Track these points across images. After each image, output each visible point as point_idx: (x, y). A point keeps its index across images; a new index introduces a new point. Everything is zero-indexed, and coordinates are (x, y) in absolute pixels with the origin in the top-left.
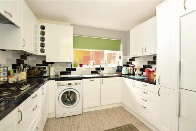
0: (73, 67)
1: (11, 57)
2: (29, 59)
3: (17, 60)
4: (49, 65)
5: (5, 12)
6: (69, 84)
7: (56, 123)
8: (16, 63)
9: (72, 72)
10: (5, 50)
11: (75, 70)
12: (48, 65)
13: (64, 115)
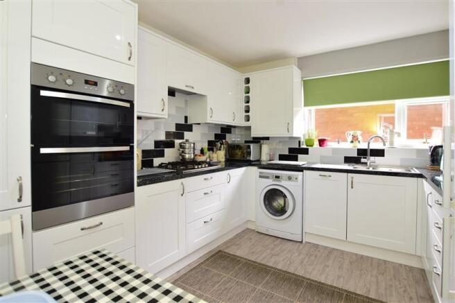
0: (304, 146)
1: (207, 132)
2: (237, 133)
3: (216, 135)
4: (262, 141)
5: (186, 86)
6: (277, 177)
7: (252, 237)
8: (213, 139)
9: (300, 156)
10: (199, 124)
11: (305, 151)
12: (259, 142)
13: (267, 230)
